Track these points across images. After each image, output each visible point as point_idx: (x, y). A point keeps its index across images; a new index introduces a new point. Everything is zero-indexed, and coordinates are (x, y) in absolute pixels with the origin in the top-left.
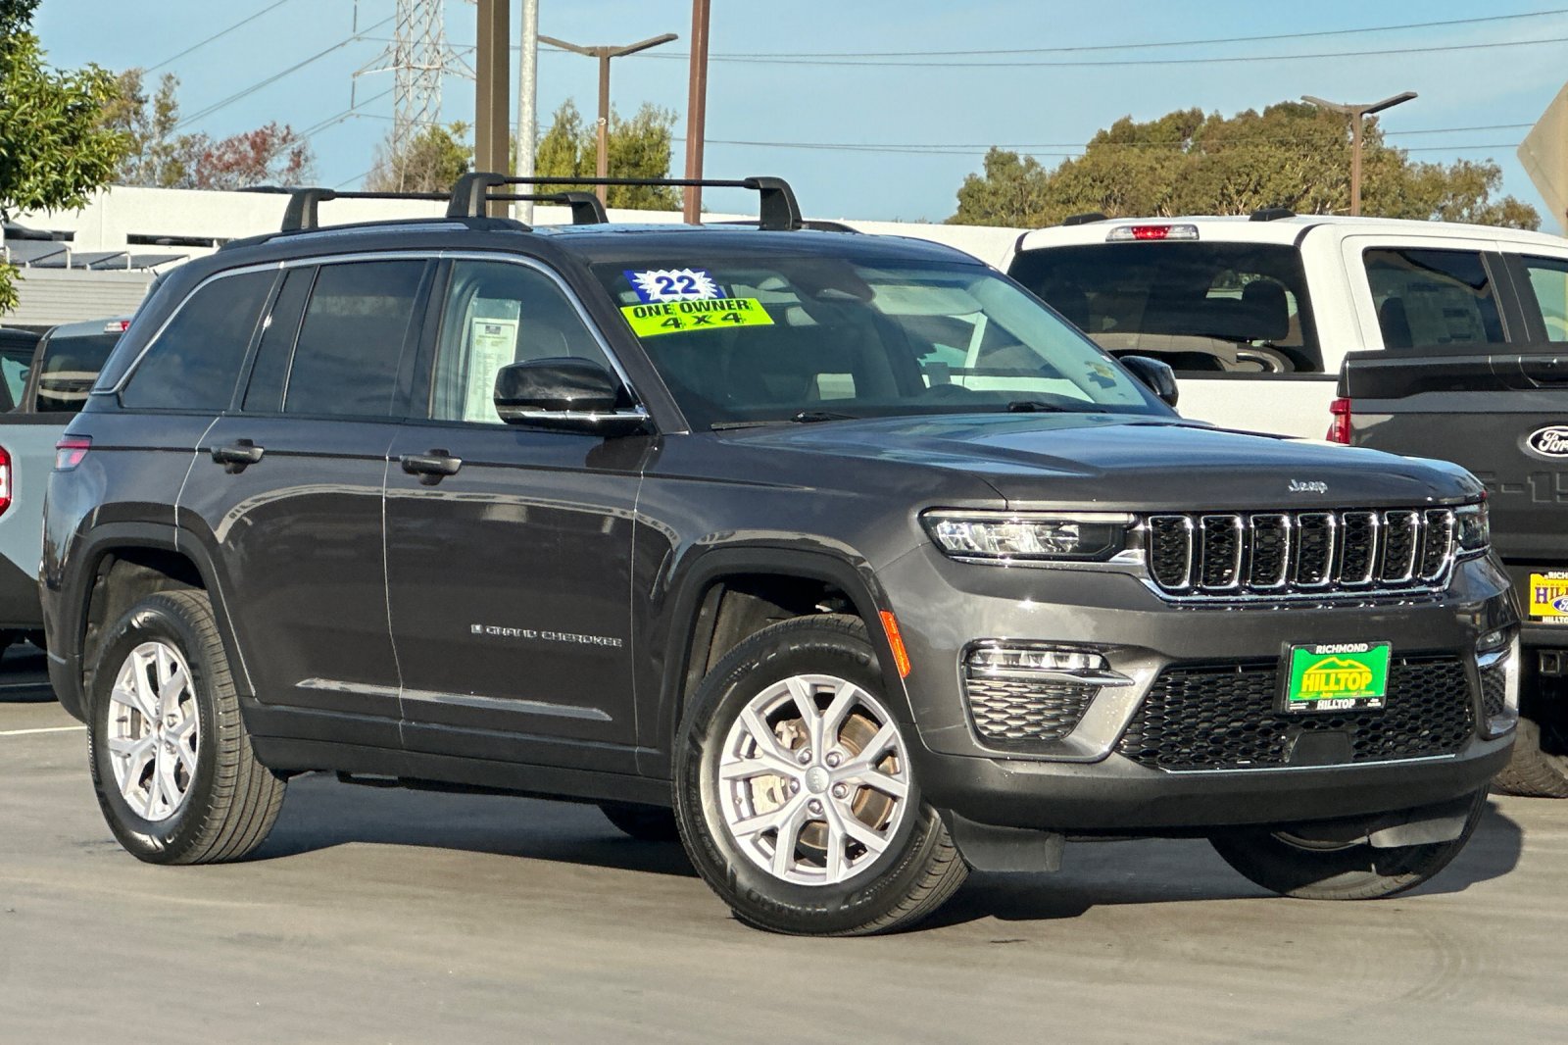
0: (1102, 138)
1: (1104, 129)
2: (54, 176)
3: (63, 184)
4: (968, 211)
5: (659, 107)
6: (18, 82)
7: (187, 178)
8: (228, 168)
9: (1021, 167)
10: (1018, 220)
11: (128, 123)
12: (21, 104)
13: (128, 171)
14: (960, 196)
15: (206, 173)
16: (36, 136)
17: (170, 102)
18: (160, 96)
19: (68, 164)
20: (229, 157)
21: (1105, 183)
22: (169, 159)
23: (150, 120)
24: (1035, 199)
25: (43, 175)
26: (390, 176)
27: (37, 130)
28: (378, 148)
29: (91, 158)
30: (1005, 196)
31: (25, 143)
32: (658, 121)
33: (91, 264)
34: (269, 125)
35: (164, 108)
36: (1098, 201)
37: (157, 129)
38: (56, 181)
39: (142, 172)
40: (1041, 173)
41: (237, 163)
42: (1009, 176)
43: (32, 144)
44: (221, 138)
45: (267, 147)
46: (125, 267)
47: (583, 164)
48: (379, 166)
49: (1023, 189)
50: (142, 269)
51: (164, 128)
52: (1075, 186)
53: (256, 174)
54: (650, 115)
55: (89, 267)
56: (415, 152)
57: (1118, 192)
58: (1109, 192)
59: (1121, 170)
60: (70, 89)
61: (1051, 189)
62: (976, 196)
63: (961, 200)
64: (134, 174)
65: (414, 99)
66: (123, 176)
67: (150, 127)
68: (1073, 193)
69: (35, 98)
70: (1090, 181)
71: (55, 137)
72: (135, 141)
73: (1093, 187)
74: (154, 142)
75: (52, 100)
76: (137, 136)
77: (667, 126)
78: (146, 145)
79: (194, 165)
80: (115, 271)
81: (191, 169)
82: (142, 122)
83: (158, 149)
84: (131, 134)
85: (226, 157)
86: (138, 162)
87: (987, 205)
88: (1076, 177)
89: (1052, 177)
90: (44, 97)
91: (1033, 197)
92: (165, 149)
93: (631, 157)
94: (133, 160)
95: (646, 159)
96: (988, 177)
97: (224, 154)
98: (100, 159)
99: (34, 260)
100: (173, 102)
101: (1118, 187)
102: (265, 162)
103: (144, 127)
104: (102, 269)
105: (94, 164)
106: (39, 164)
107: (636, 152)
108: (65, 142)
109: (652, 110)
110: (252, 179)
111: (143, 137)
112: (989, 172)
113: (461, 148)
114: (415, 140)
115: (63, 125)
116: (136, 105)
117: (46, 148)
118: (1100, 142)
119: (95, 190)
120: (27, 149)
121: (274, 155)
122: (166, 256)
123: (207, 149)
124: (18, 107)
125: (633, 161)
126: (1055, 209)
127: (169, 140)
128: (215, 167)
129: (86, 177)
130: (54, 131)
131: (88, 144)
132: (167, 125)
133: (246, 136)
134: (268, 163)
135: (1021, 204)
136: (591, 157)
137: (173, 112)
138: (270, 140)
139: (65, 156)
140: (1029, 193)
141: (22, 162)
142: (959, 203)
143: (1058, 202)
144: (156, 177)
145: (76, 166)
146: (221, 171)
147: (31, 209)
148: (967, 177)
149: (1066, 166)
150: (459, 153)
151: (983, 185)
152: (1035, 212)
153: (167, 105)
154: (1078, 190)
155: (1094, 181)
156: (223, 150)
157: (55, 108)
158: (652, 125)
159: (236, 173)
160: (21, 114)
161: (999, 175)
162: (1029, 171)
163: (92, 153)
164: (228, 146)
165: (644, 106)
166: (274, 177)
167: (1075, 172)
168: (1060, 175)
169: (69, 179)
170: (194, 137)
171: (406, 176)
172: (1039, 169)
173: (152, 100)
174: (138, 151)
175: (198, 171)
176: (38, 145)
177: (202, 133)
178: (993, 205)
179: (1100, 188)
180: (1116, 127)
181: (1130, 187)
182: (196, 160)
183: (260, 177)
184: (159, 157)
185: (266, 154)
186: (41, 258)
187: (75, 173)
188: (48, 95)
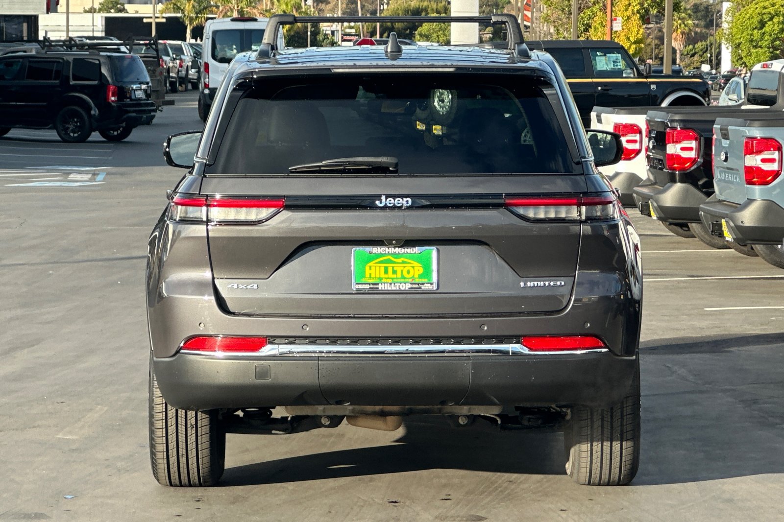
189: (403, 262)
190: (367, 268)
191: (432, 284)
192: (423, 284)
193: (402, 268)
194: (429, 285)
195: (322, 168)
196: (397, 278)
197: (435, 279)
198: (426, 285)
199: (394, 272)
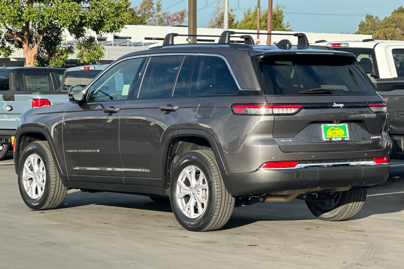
0: (395, 11)
1: (396, 9)
2: (113, 24)
3: (115, 27)
4: (361, 30)
5: (281, 5)
6: (104, 1)
7: (164, 23)
8: (174, 20)
9: (374, 19)
10: (373, 32)
11: (150, 9)
12: (104, 7)
13: (150, 21)
14: (359, 26)
15: (169, 21)
16: (108, 14)
17: (160, 4)
18: (157, 3)
19: (116, 21)
20: (175, 18)
21: (396, 22)
22: (160, 18)
23: (155, 9)
24: (378, 27)
25: (110, 24)
26: (214, 22)
27: (108, 13)
28: (211, 15)
29: (121, 20)
30: (370, 26)
31: (105, 16)
32: (281, 8)
33: (133, 45)
34: (184, 10)
35: (158, 6)
36: (394, 27)
37: (157, 11)
38: (113, 26)
39: (153, 21)
40: (379, 20)
41: (177, 19)
42: (371, 21)
43: (107, 17)
44: (172, 13)
45: (184, 15)
46: (142, 46)
47: (262, 19)
48: (212, 20)
49: (375, 24)
50: (146, 46)
51: (159, 11)
52: (388, 23)
53: (181, 22)
54: (278, 7)
55: (133, 46)
56: (220, 16)
57: (399, 25)
58: (396, 25)
59: (399, 19)
60: (117, 3)
61: (382, 24)
62: (363, 26)
63: (359, 27)
64: (151, 22)
65: (222, 3)
66: (149, 22)
67: (155, 10)
68: (387, 25)
69: (108, 5)
70: (392, 22)
71: (113, 15)
72: (151, 14)
73: (392, 24)
74: (156, 14)
75: (112, 6)
76: (152, 12)
77: (283, 9)
78: (154, 15)
79: (166, 19)
80: (139, 47)
81: (165, 20)
82: (153, 9)
83: (157, 16)
84: (150, 12)
85: (174, 18)
86: (152, 19)
87: (366, 28)
88: (388, 21)
89: (382, 21)
90: (110, 5)
91: (377, 26)
92: (159, 16)
93: (274, 17)
94: (151, 18)
95: (277, 18)
96: (366, 21)
97: (173, 17)
98: (124, 20)
99: (119, 44)
100: (161, 4)
101: (399, 23)
102: (183, 19)
103: (153, 10)
104: (137, 46)
105: (122, 22)
106: (109, 21)
107: (275, 16)
108: (115, 16)
109: (279, 6)
110: (180, 23)
111: (153, 13)
112: (366, 20)
113: (232, 15)
114: (221, 13)
115: (115, 12)
116: (152, 5)
117: (111, 18)
118: (395, 12)
119: (123, 28)
120: (106, 18)
121: (186, 17)
122: (153, 43)
123: (169, 16)
124: (104, 8)
125: (274, 18)
126: (383, 29)
127: (160, 13)
128: (171, 20)
129: (120, 25)
130: (112, 13)
131: (121, 17)
132: (159, 10)
133: (179, 12)
134: (184, 19)
135: (374, 28)
136: (264, 17)
137: (161, 6)
138: (185, 13)
139: (115, 20)
140: (376, 25)
141: (104, 21)
142: (359, 28)
143: (383, 27)
144: (156, 23)
145: (118, 22)
146: (173, 21)
147: (107, 33)
148: (361, 21)
149: (386, 18)
150: (231, 16)
151: (365, 23)
152: (378, 30)
153: (159, 5)
154: (389, 24)
155: (393, 22)
156: (173, 16)
157: (113, 8)
158: (279, 9)
159: (176, 21)
160: (104, 9)
161: (369, 21)
162: (376, 20)
163: (122, 19)
164: (174, 15)
165: (277, 4)
166: (186, 22)
167: (388, 20)
168: (384, 21)
169: (116, 25)
170: (166, 13)
171: (218, 22)
172: (379, 19)
173: (155, 4)
174: (152, 16)
175: (167, 21)
176: (108, 17)
177: (168, 12)
178: (367, 28)
179: (394, 24)
180: (398, 9)
181: (402, 23)
182: (166, 18)
183: (182, 22)
184: (157, 18)
185: (183, 17)
186: (121, 44)
187: (118, 24)
188: (111, 5)
189: (338, 130)
190: (327, 132)
191: (348, 138)
192: (345, 138)
193: (338, 132)
194: (347, 138)
195: (310, 92)
196: (337, 136)
197: (348, 136)
198: (346, 138)
199: (336, 134)
